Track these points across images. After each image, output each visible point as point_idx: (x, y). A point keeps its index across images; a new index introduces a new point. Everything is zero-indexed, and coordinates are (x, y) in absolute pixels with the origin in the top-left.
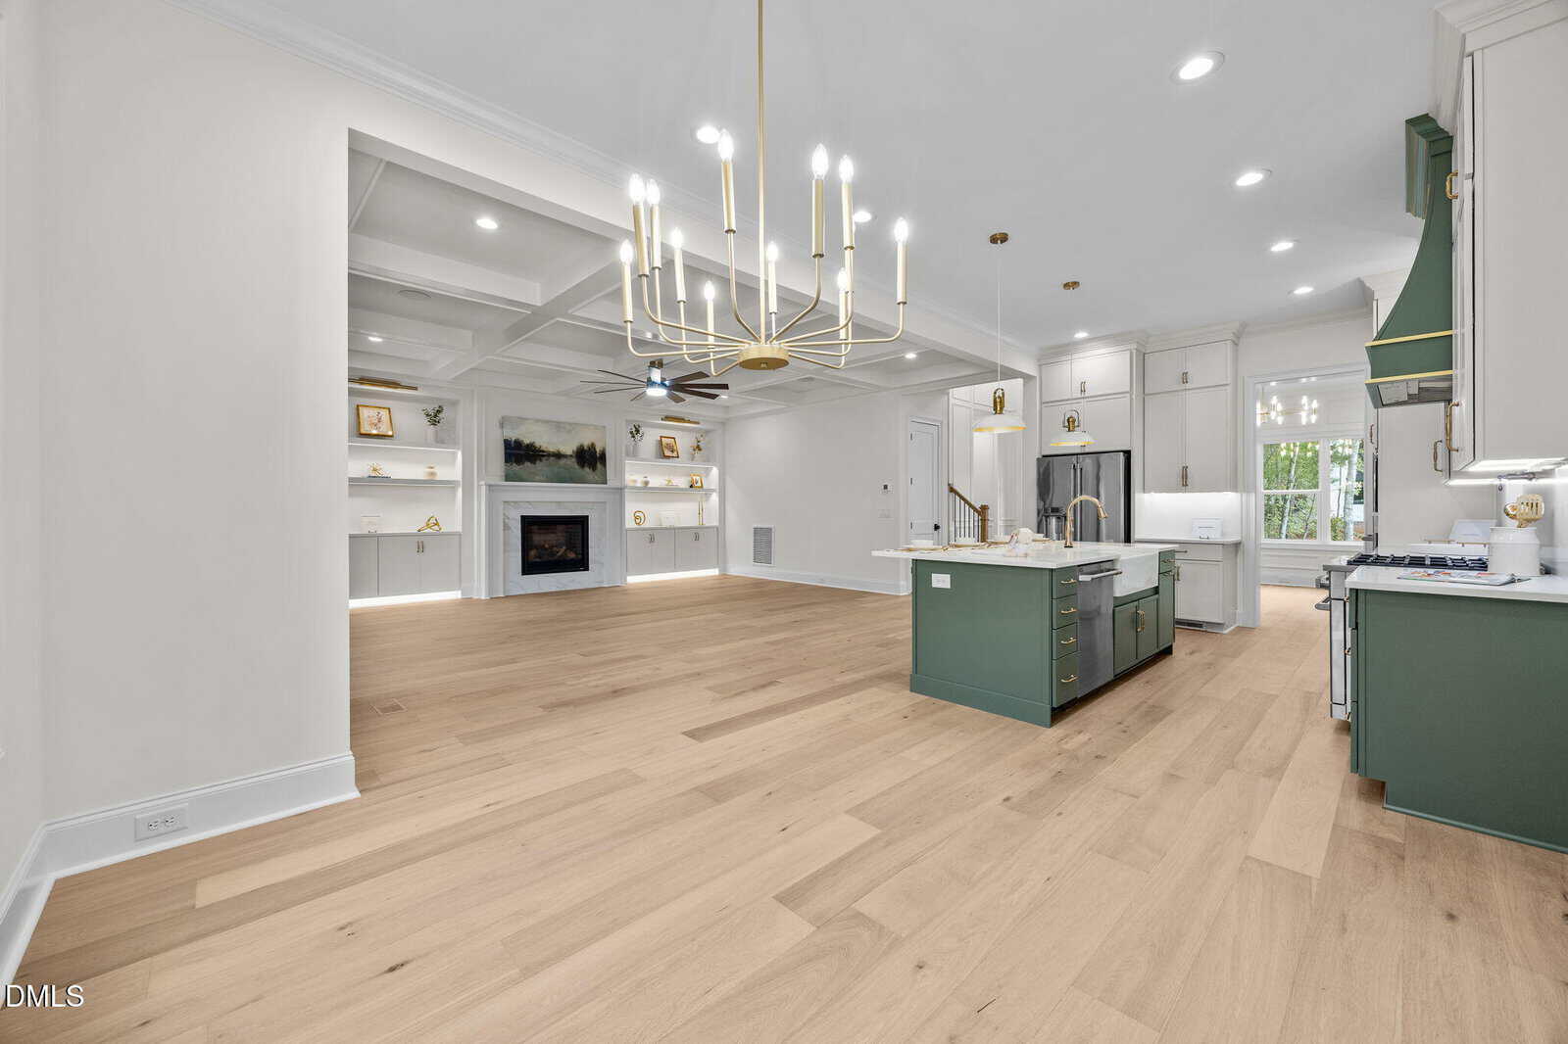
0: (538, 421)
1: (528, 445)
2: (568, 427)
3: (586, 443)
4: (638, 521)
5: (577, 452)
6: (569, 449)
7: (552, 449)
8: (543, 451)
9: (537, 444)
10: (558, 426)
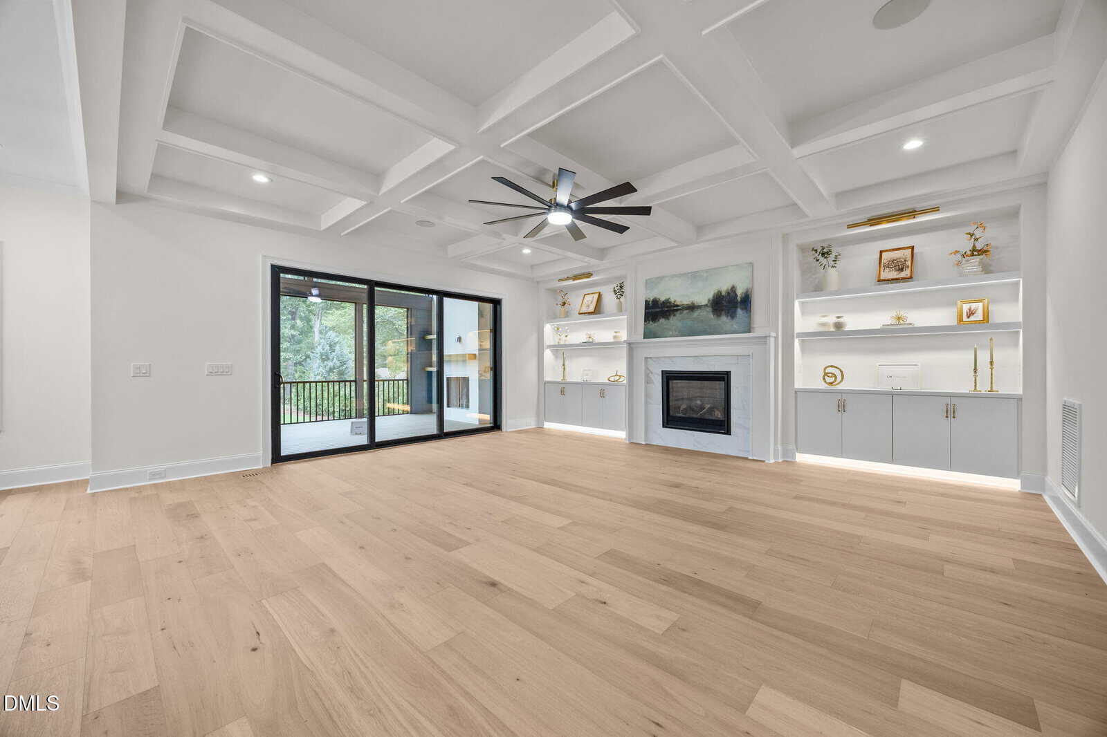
0: (673, 276)
1: (663, 302)
2: (705, 275)
3: (724, 287)
4: (829, 380)
5: (713, 300)
6: (703, 296)
7: (686, 302)
8: (677, 306)
9: (672, 300)
10: (694, 276)
